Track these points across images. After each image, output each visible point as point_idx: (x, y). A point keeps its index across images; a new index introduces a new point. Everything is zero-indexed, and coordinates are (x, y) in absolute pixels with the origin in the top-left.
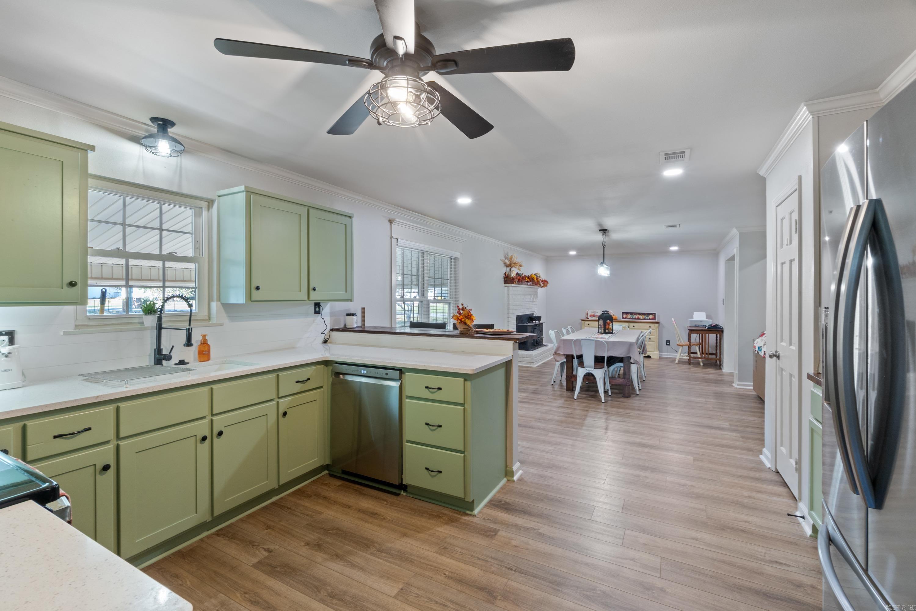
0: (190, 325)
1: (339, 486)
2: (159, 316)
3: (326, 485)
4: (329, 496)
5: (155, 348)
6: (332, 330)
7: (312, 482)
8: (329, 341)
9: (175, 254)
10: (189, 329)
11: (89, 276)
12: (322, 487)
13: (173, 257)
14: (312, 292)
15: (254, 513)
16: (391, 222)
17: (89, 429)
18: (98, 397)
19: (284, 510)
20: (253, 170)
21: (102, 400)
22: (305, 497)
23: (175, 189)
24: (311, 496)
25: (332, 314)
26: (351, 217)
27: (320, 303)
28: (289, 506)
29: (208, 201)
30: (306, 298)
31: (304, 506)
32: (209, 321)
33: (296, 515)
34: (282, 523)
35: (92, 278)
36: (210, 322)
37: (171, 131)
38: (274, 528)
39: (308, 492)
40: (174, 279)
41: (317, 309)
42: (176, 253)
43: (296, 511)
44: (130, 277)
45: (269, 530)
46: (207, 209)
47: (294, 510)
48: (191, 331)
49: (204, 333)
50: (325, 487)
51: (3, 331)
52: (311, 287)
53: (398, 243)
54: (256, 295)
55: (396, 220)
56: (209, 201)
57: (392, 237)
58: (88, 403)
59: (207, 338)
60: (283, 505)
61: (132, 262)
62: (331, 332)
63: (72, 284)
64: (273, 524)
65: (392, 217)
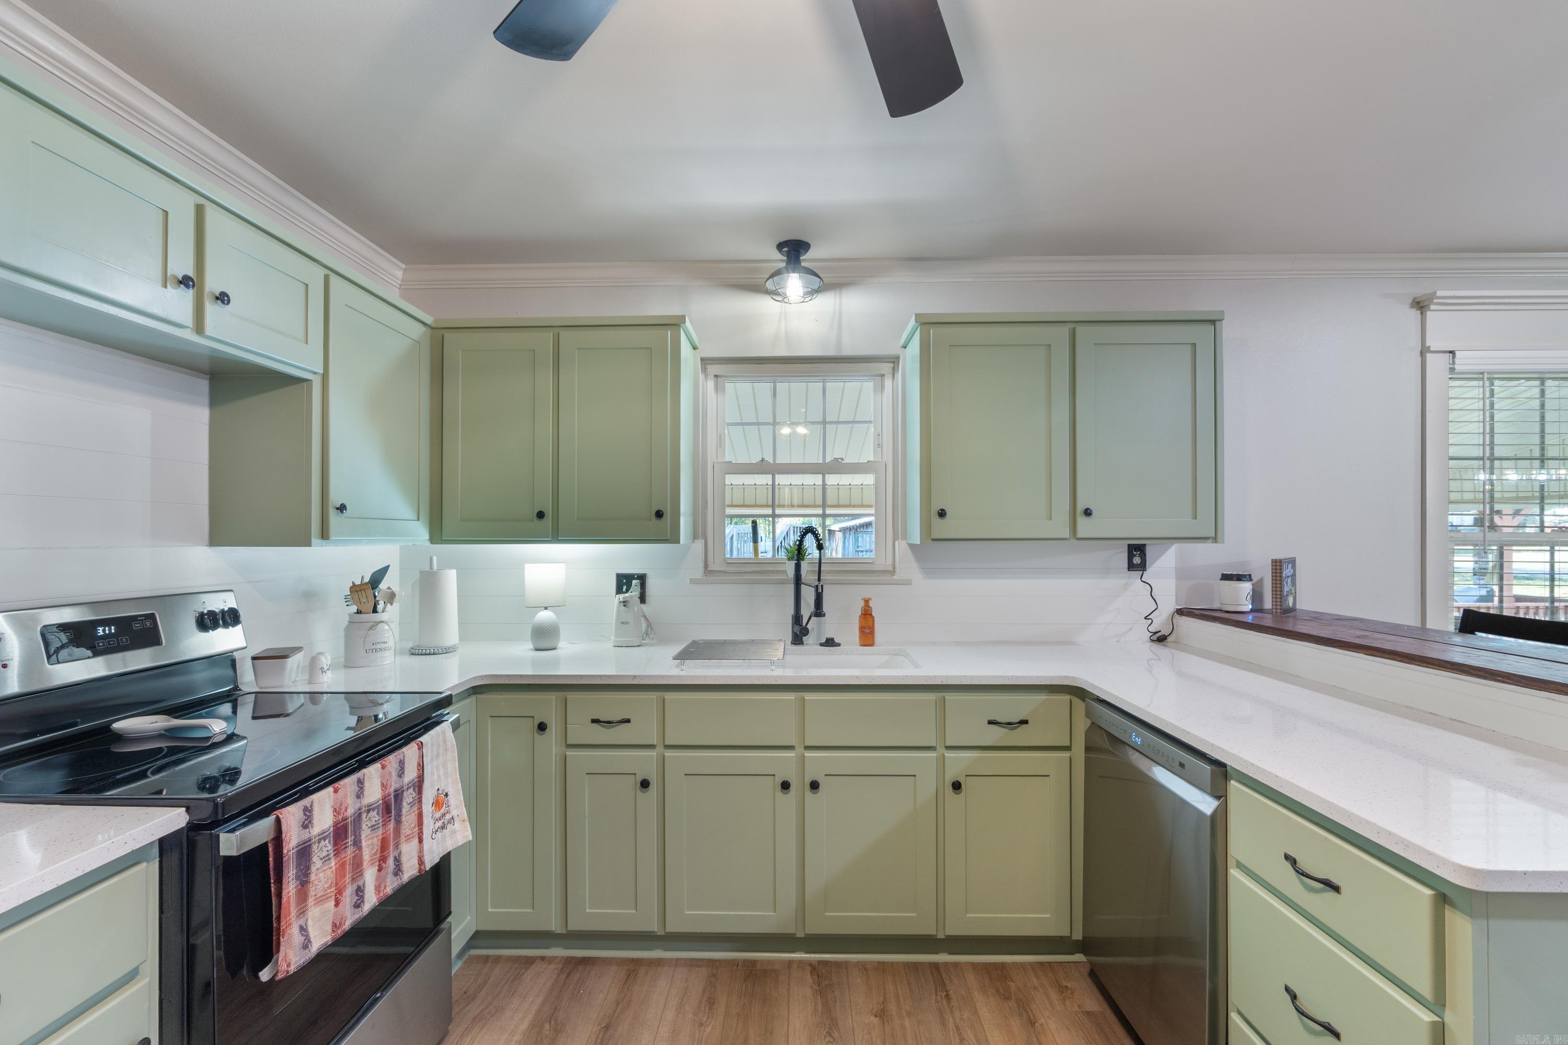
0: (819, 580)
1: (1088, 1014)
2: (796, 562)
3: (1062, 989)
4: (1042, 1025)
5: (793, 613)
6: (1180, 612)
7: (1041, 963)
8: (1169, 639)
9: (840, 460)
10: (817, 586)
11: (728, 502)
12: (1050, 989)
13: (837, 467)
14: (1082, 520)
15: (892, 964)
16: (1420, 305)
17: (628, 721)
18: (635, 677)
19: (936, 995)
20: (971, 280)
21: (639, 683)
22: (997, 991)
23: (831, 352)
24: (1008, 998)
25: (1182, 574)
26: (1213, 322)
27: (1144, 545)
28: (951, 992)
29: (892, 360)
30: (1066, 533)
31: (975, 1012)
32: (893, 575)
33: (944, 1023)
34: (907, 1023)
35: (732, 506)
36: (895, 577)
37: (807, 258)
38: (888, 1021)
39: (1012, 983)
40: (837, 504)
41: (1137, 560)
42: (842, 459)
43: (952, 1012)
44: (777, 503)
45: (876, 1020)
46: (891, 376)
47: (951, 1008)
48: (820, 590)
49: (867, 596)
50: (1054, 995)
51: (636, 574)
52: (1080, 508)
53: (1454, 363)
54: (941, 528)
55: (1439, 293)
56: (894, 360)
57: (1424, 351)
58: (623, 683)
59: (871, 604)
60: (947, 982)
61: (782, 479)
62: (1177, 616)
63: (659, 514)
64: (894, 1013)
65: (1420, 291)
